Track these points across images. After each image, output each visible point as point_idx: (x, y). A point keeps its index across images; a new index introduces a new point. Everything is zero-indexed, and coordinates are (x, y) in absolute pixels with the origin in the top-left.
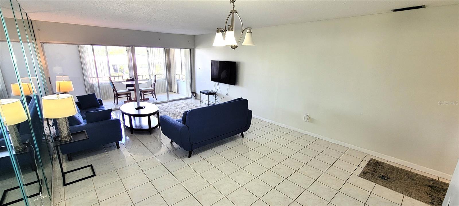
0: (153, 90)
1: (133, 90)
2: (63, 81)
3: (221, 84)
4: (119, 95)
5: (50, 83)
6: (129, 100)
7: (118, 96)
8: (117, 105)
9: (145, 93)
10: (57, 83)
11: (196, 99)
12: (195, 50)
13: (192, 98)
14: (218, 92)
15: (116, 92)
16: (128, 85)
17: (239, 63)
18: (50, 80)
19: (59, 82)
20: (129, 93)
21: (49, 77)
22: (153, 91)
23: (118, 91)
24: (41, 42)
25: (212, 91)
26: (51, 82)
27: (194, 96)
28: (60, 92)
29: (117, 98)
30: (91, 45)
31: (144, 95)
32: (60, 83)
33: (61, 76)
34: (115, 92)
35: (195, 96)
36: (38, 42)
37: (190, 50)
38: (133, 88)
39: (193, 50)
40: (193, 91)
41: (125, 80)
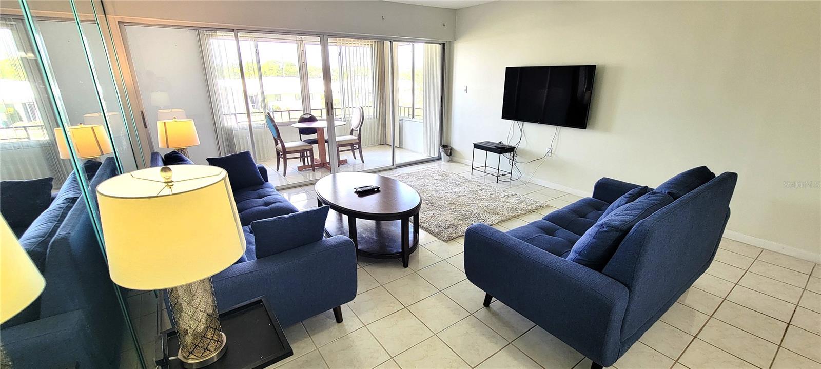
0: (358, 141)
1: (314, 142)
2: (174, 120)
3: (530, 127)
4: (290, 152)
5: (146, 127)
6: (306, 164)
7: (288, 156)
8: (285, 175)
9: (341, 149)
10: (160, 126)
11: (450, 161)
12: (455, 45)
13: (441, 159)
14: (522, 146)
15: (283, 146)
16: (303, 131)
17: (603, 68)
18: (144, 119)
19: (165, 123)
20: (309, 147)
21: (142, 112)
22: (356, 143)
23: (287, 145)
24: (118, 22)
25: (500, 143)
26: (147, 124)
27: (449, 154)
28: (168, 148)
29: (285, 159)
30: (233, 30)
31: (338, 152)
32: (167, 124)
33: (169, 111)
34: (280, 145)
35: (451, 154)
36: (113, 19)
37: (443, 45)
38: (315, 136)
39: (450, 46)
40: (444, 143)
41: (298, 120)
